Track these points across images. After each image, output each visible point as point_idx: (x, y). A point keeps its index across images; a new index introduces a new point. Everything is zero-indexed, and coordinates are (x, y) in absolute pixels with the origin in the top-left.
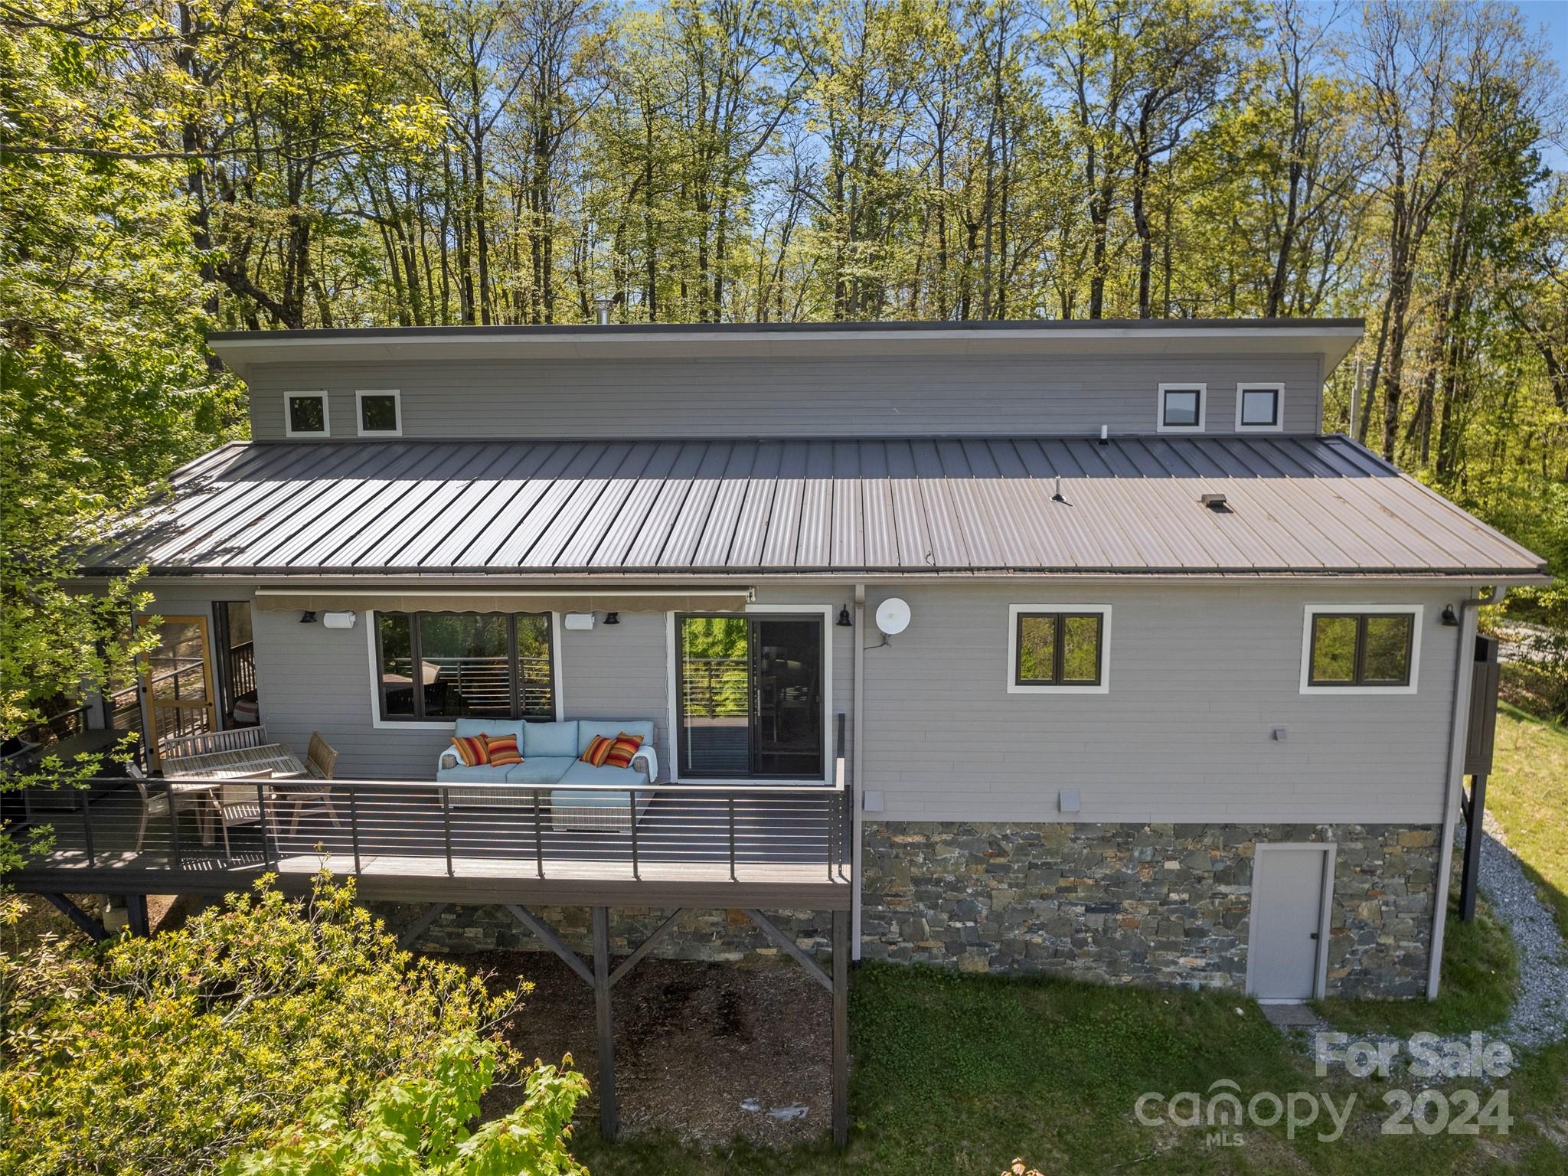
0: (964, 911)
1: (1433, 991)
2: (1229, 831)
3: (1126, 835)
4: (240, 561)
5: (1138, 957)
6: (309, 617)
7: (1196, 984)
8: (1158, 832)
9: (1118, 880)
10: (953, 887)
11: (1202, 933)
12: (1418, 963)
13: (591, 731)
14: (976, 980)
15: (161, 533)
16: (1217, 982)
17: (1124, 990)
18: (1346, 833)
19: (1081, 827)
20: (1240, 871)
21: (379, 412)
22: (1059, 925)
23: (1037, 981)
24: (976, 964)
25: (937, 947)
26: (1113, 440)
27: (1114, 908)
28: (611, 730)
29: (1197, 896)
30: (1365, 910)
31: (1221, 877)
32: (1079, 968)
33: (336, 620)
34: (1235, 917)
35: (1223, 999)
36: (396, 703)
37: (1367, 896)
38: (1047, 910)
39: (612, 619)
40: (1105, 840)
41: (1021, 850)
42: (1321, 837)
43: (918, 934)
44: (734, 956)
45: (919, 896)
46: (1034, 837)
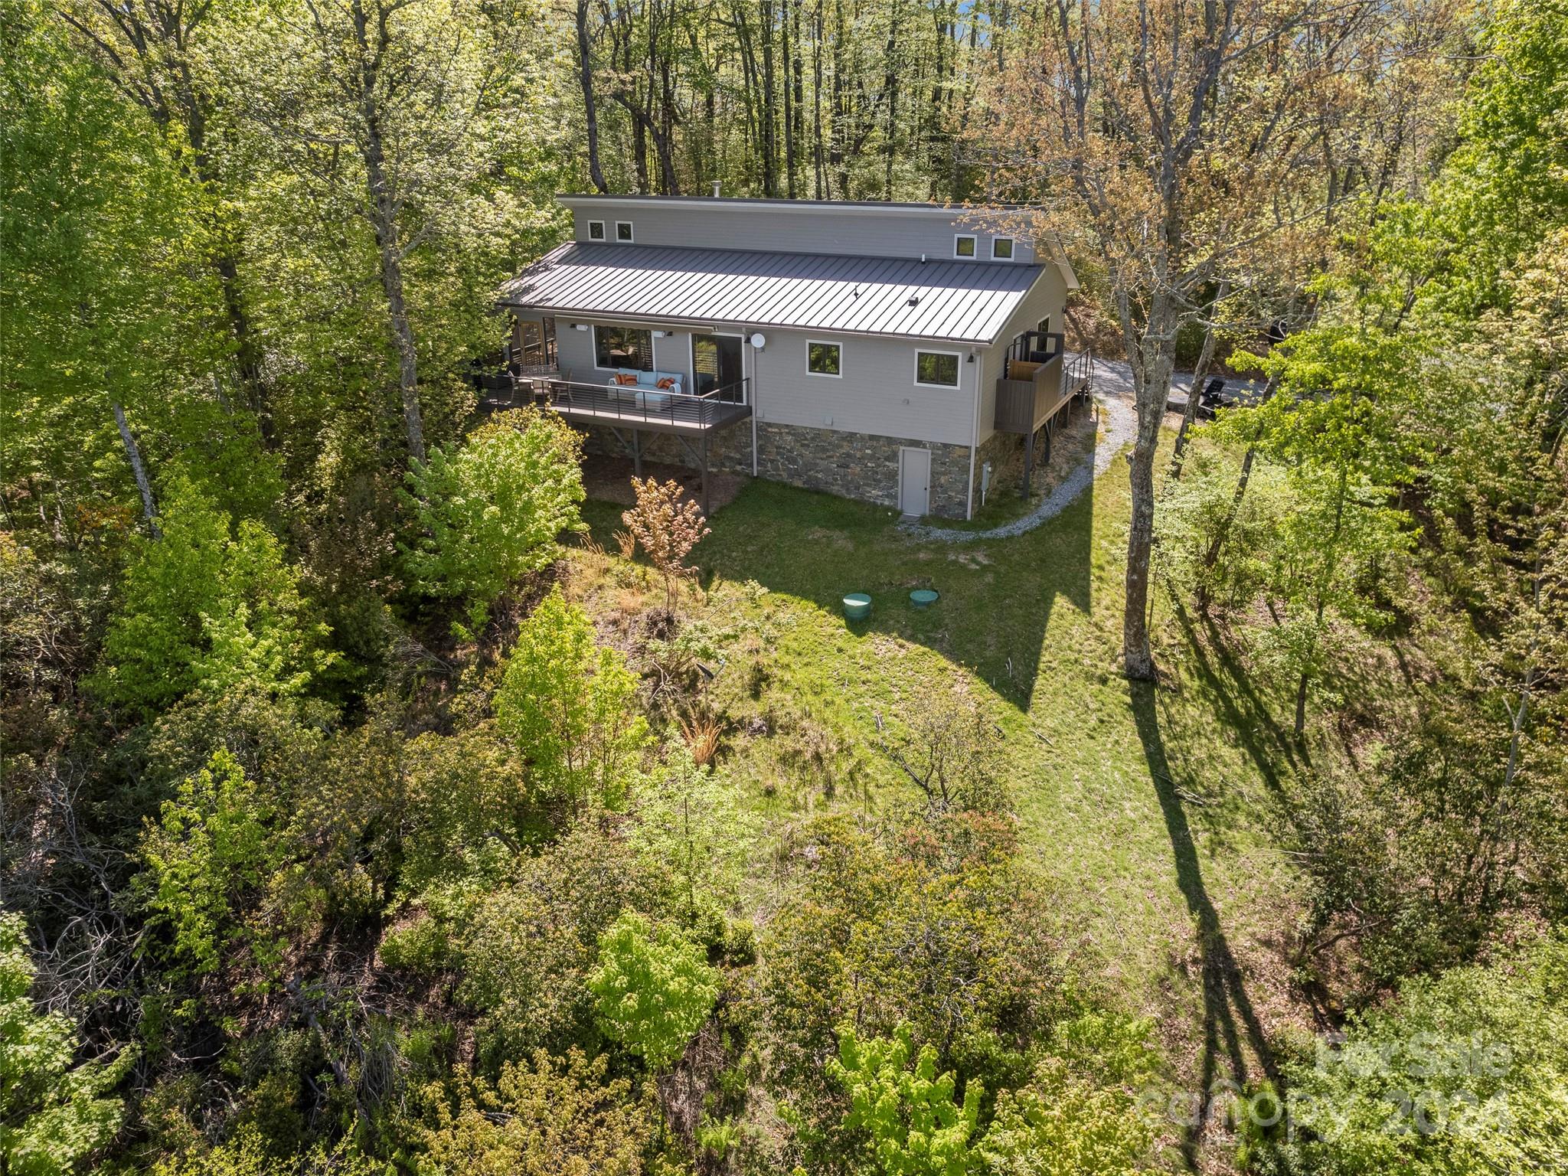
0: (794, 461)
1: (969, 518)
2: (890, 441)
3: (851, 437)
4: (550, 304)
5: (857, 488)
6: (573, 326)
7: (879, 502)
8: (862, 437)
9: (848, 455)
10: (789, 451)
11: (880, 481)
12: (963, 504)
13: (661, 376)
14: (797, 488)
15: (530, 289)
16: (886, 503)
17: (849, 500)
18: (934, 446)
19: (835, 432)
20: (893, 457)
21: (624, 232)
22: (826, 471)
23: (818, 492)
24: (798, 483)
25: (785, 475)
26: (929, 261)
27: (848, 467)
28: (667, 376)
29: (878, 466)
30: (943, 480)
31: (887, 459)
32: (835, 489)
33: (581, 328)
34: (892, 476)
35: (888, 508)
36: (602, 362)
37: (944, 474)
38: (823, 464)
39: (670, 334)
40: (843, 439)
41: (813, 439)
42: (924, 447)
43: (777, 469)
44: (714, 470)
45: (778, 453)
46: (818, 434)
